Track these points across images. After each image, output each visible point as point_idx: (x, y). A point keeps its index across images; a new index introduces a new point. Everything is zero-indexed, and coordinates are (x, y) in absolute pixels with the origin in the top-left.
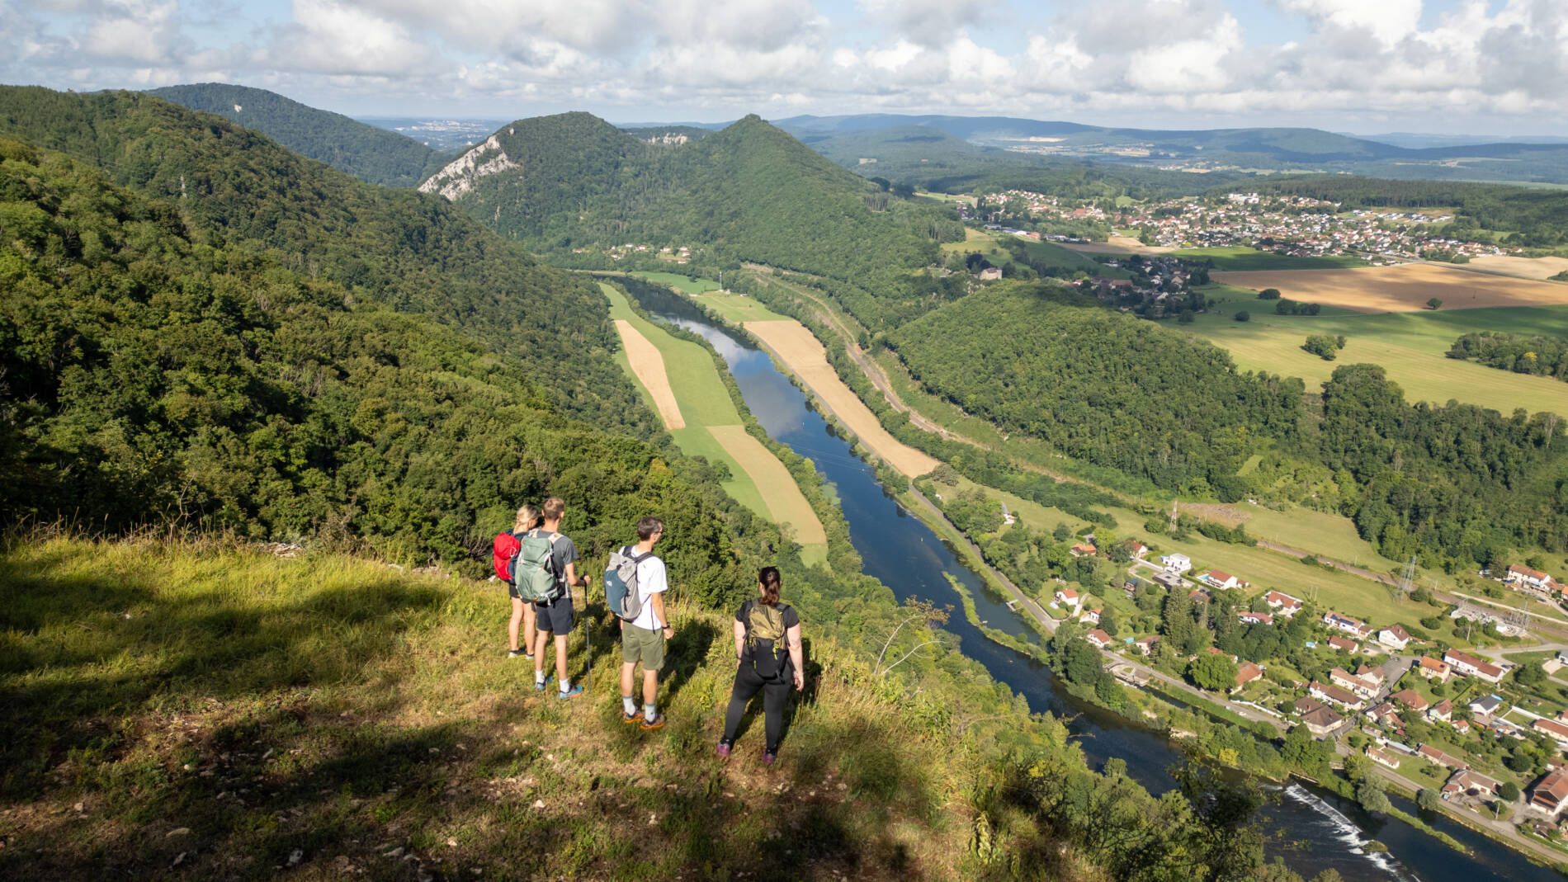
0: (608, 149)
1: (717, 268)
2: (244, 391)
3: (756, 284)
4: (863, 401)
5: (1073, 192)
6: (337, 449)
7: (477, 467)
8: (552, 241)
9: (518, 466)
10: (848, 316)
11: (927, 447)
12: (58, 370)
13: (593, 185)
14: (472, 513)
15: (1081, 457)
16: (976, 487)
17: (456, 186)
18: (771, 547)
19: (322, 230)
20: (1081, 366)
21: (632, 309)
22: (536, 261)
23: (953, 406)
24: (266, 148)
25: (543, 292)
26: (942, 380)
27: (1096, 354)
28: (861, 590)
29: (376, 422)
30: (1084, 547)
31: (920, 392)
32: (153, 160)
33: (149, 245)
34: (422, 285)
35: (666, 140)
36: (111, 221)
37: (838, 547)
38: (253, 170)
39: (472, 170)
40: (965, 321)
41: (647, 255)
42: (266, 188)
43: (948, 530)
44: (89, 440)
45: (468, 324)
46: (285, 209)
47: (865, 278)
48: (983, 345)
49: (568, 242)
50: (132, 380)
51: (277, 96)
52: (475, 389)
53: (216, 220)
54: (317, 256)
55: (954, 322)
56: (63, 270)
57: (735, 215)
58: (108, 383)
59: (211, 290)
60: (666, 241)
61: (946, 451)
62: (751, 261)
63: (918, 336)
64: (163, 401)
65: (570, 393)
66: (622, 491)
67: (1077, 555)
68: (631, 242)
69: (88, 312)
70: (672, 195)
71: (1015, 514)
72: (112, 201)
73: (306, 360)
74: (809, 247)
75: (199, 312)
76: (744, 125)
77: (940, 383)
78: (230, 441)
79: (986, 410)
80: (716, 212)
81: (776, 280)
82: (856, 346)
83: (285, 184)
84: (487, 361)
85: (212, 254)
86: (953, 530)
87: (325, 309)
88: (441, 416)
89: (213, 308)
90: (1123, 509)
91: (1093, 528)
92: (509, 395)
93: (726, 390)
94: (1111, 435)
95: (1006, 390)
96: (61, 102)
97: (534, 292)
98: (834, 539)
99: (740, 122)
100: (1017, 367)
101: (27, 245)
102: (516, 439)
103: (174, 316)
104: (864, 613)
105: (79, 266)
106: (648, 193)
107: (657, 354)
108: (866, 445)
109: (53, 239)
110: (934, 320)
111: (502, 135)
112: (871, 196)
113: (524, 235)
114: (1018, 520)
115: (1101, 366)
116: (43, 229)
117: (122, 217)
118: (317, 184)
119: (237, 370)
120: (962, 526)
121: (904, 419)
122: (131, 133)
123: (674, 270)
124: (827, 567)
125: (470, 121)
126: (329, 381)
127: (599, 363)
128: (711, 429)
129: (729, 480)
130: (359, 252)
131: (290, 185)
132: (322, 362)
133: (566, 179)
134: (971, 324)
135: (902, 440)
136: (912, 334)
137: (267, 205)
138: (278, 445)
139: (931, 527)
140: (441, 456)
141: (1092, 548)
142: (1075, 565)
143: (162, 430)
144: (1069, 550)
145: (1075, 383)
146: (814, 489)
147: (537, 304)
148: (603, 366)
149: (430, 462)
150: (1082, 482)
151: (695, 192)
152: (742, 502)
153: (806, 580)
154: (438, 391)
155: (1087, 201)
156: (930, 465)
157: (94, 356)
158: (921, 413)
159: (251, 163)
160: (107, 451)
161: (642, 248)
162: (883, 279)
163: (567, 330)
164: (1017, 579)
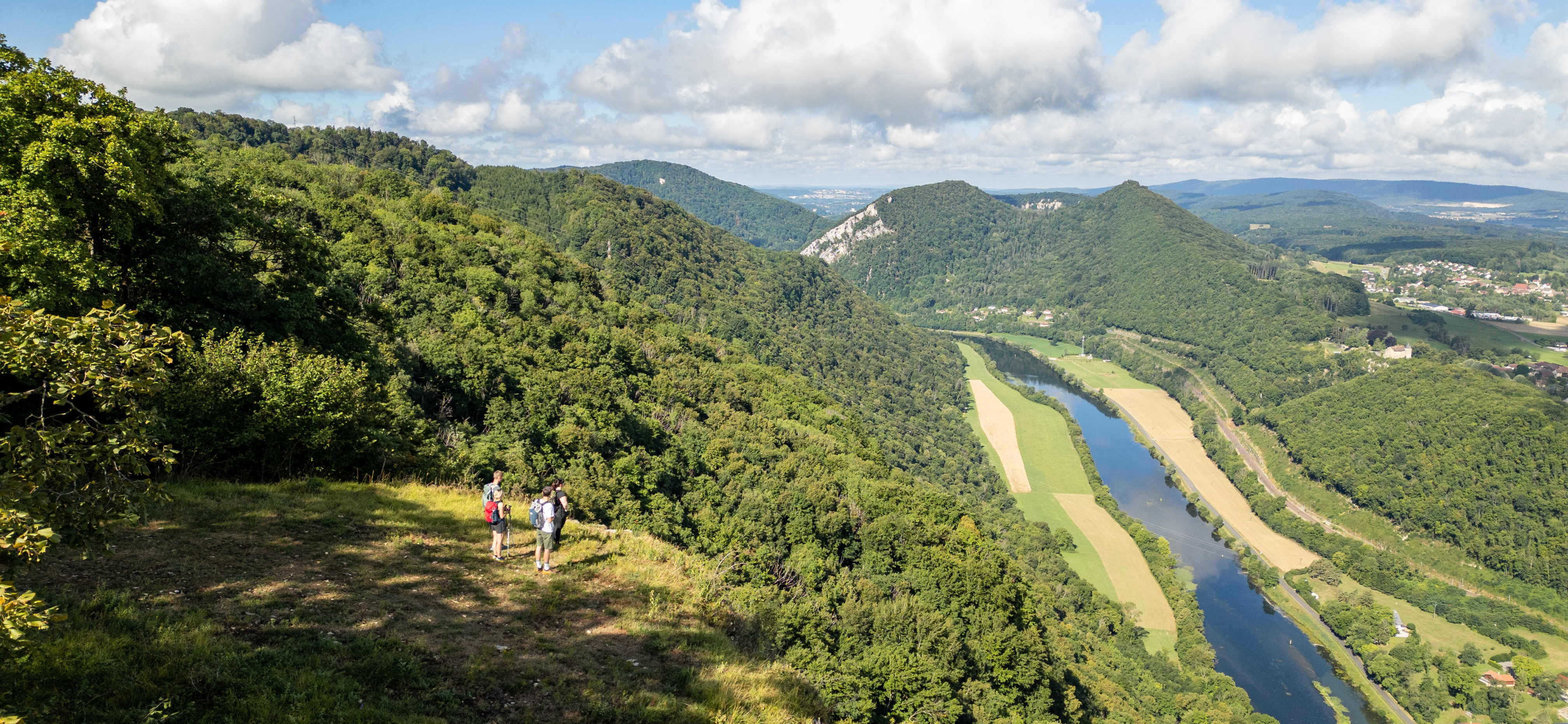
0: (979, 215)
1: (1081, 332)
2: (617, 425)
3: (1122, 350)
4: (1232, 481)
5: (1512, 264)
6: (685, 480)
7: (799, 506)
8: (917, 301)
9: (834, 509)
10: (1222, 388)
11: (1305, 539)
12: (487, 401)
13: (962, 249)
14: (789, 548)
15: (1502, 568)
16: (1362, 590)
17: (835, 250)
18: (1111, 627)
19: (714, 288)
20: (1505, 463)
21: (989, 370)
22: (899, 320)
23: (1340, 496)
24: (678, 217)
25: (902, 350)
26: (1327, 466)
27: (1526, 451)
28: (1211, 688)
29: (721, 459)
30: (1497, 675)
31: (1300, 477)
32: (589, 227)
33: (571, 302)
34: (793, 340)
35: (1040, 206)
36: (546, 282)
37: (1189, 637)
38: (665, 236)
39: (850, 235)
40: (1360, 402)
41: (1009, 318)
42: (673, 251)
43: (1324, 635)
44: (498, 455)
45: (830, 376)
46: (686, 270)
47: (1245, 349)
48: (1381, 431)
49: (932, 303)
50: (537, 412)
51: (695, 171)
52: (812, 437)
53: (631, 278)
54: (706, 311)
55: (1346, 403)
56: (504, 321)
57: (1103, 280)
58: (519, 412)
59: (609, 340)
60: (1029, 304)
61: (1328, 545)
62: (1118, 327)
63: (1301, 416)
64: (556, 430)
65: (917, 448)
66: (928, 543)
67: (1488, 685)
68: (994, 304)
69: (515, 356)
70: (1039, 260)
71: (1411, 627)
72: (550, 264)
73: (674, 402)
74: (1183, 315)
75: (598, 359)
76: (1122, 190)
77: (1325, 469)
78: (599, 465)
79: (1381, 504)
80: (1084, 276)
81: (1143, 347)
82: (1229, 421)
83: (689, 248)
84: (828, 413)
85: (618, 310)
86: (1331, 636)
87: (699, 359)
88: (776, 458)
89: (609, 355)
90: (1555, 637)
91: (1513, 654)
92: (841, 445)
93: (1077, 458)
94: (1542, 547)
95: (1407, 483)
96: (527, 179)
97: (894, 350)
98: (1184, 628)
99: (1117, 189)
100: (1422, 458)
101: (483, 300)
102: (837, 485)
103: (579, 361)
104: (1211, 712)
105: (516, 319)
106: (1015, 257)
107: (1008, 415)
108: (1232, 530)
109: (502, 295)
110: (1322, 399)
111: (881, 204)
112: (1257, 264)
113: (892, 295)
114: (1414, 634)
115: (1532, 465)
116: (495, 289)
117: (555, 278)
118: (715, 248)
119: (615, 408)
120: (1341, 633)
121: (1280, 504)
122: (575, 205)
123: (1036, 333)
124: (1173, 658)
125: (855, 190)
126: (690, 421)
127: (949, 420)
128: (1058, 496)
129: (1073, 551)
130: (743, 308)
131: (693, 248)
132: (687, 404)
133: (936, 243)
134: (1367, 407)
135: (1276, 528)
136: (1294, 412)
137: (673, 266)
138: (635, 471)
139: (1304, 630)
140: (770, 493)
141: (1511, 678)
142: (1485, 696)
143: (552, 452)
144: (1478, 677)
145: (1497, 483)
146: (1166, 571)
147: (896, 361)
148: (952, 424)
149: (760, 497)
150: (1501, 598)
151: (1065, 256)
152: (1082, 575)
153: (1147, 667)
154: (779, 436)
155: (1531, 275)
156: (1307, 558)
157: (514, 391)
158: (1301, 499)
159: (664, 230)
160: (508, 465)
161: (1005, 310)
162: (1264, 352)
163: (921, 387)
164: (1407, 702)
